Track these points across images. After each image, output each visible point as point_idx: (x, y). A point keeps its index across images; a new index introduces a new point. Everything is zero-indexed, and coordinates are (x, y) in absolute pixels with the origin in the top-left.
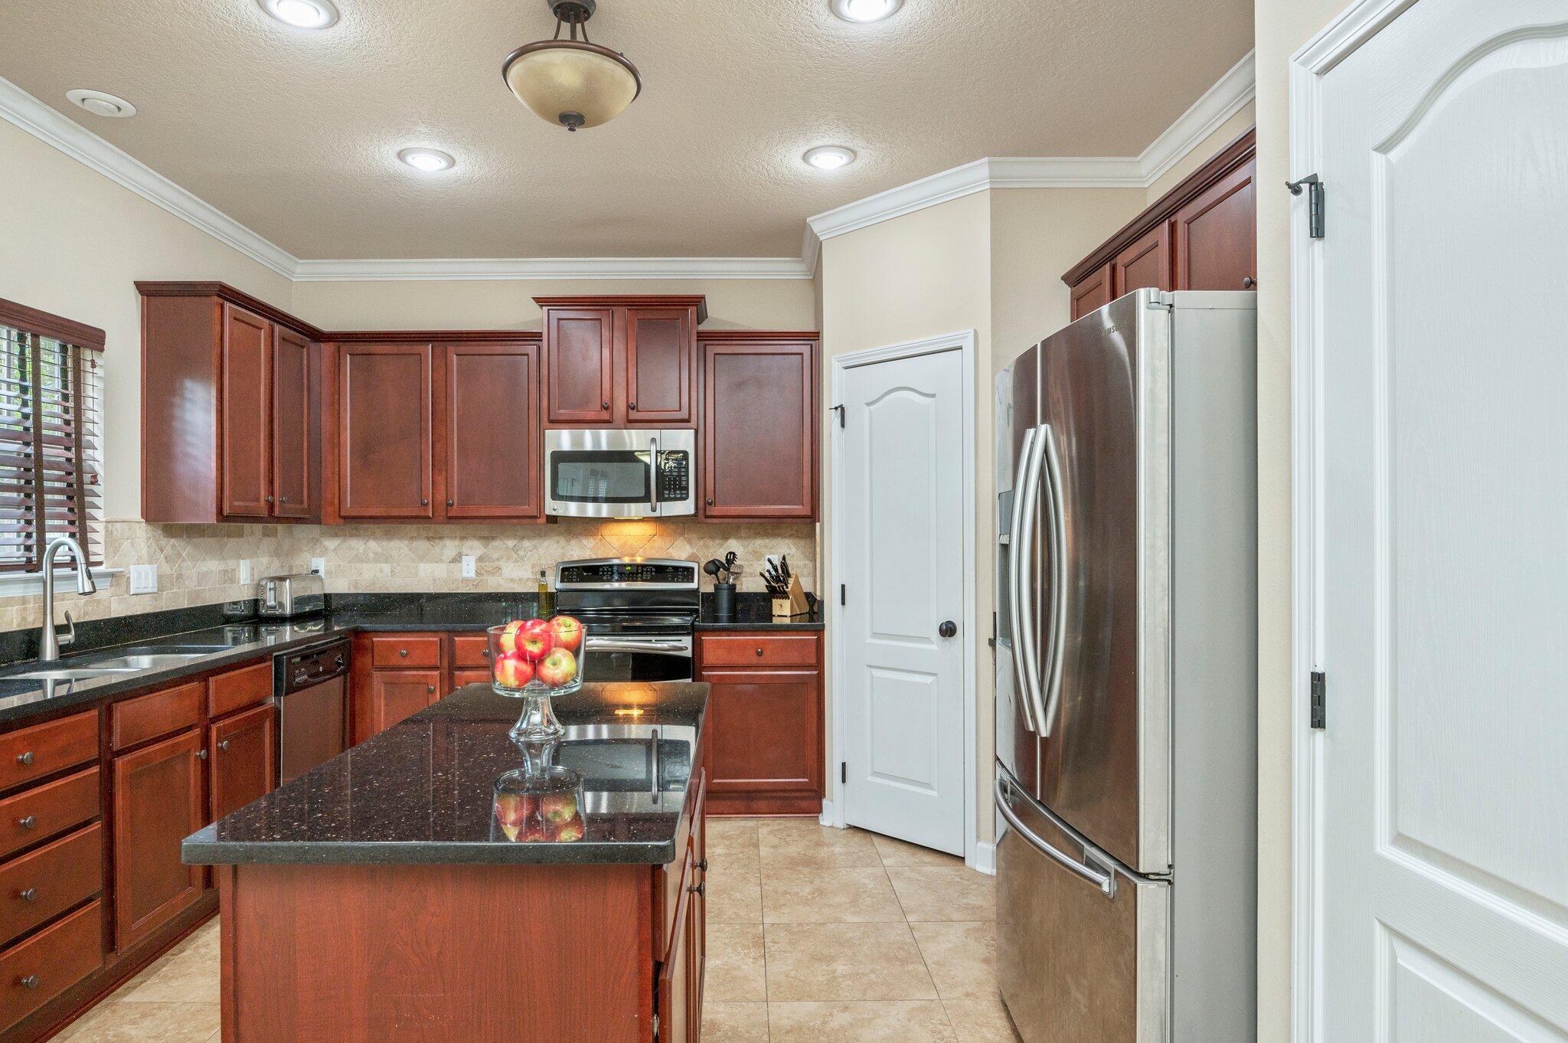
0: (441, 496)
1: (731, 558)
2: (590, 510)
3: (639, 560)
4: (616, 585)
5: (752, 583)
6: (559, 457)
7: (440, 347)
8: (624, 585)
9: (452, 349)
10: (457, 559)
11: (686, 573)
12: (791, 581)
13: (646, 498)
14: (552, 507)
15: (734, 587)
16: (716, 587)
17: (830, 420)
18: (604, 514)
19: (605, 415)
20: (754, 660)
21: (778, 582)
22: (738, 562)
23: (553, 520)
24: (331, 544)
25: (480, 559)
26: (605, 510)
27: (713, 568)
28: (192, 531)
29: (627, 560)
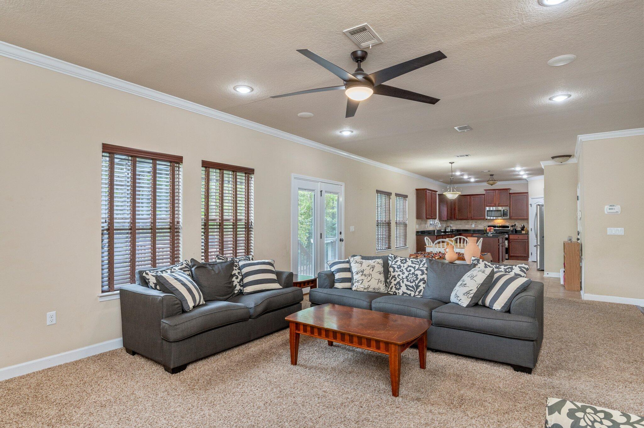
0: (470, 216)
1: (515, 225)
2: (492, 218)
3: (500, 225)
4: (497, 228)
5: (519, 229)
6: (488, 211)
7: (470, 196)
8: (498, 228)
9: (472, 197)
10: (472, 225)
11: (508, 227)
12: (525, 228)
13: (501, 216)
14: (486, 217)
15: (516, 229)
16: (513, 229)
17: (530, 206)
18: (494, 219)
19: (495, 205)
20: (518, 238)
21: (523, 229)
22: (516, 225)
23: (486, 219)
24: (452, 222)
25: (475, 225)
26: (494, 218)
27: (512, 226)
28: (443, 221)
29: (498, 225)
